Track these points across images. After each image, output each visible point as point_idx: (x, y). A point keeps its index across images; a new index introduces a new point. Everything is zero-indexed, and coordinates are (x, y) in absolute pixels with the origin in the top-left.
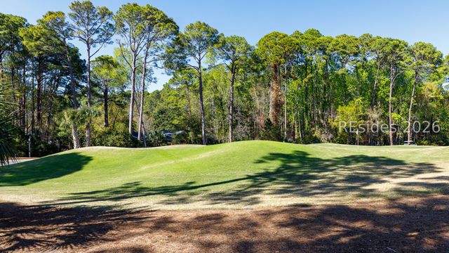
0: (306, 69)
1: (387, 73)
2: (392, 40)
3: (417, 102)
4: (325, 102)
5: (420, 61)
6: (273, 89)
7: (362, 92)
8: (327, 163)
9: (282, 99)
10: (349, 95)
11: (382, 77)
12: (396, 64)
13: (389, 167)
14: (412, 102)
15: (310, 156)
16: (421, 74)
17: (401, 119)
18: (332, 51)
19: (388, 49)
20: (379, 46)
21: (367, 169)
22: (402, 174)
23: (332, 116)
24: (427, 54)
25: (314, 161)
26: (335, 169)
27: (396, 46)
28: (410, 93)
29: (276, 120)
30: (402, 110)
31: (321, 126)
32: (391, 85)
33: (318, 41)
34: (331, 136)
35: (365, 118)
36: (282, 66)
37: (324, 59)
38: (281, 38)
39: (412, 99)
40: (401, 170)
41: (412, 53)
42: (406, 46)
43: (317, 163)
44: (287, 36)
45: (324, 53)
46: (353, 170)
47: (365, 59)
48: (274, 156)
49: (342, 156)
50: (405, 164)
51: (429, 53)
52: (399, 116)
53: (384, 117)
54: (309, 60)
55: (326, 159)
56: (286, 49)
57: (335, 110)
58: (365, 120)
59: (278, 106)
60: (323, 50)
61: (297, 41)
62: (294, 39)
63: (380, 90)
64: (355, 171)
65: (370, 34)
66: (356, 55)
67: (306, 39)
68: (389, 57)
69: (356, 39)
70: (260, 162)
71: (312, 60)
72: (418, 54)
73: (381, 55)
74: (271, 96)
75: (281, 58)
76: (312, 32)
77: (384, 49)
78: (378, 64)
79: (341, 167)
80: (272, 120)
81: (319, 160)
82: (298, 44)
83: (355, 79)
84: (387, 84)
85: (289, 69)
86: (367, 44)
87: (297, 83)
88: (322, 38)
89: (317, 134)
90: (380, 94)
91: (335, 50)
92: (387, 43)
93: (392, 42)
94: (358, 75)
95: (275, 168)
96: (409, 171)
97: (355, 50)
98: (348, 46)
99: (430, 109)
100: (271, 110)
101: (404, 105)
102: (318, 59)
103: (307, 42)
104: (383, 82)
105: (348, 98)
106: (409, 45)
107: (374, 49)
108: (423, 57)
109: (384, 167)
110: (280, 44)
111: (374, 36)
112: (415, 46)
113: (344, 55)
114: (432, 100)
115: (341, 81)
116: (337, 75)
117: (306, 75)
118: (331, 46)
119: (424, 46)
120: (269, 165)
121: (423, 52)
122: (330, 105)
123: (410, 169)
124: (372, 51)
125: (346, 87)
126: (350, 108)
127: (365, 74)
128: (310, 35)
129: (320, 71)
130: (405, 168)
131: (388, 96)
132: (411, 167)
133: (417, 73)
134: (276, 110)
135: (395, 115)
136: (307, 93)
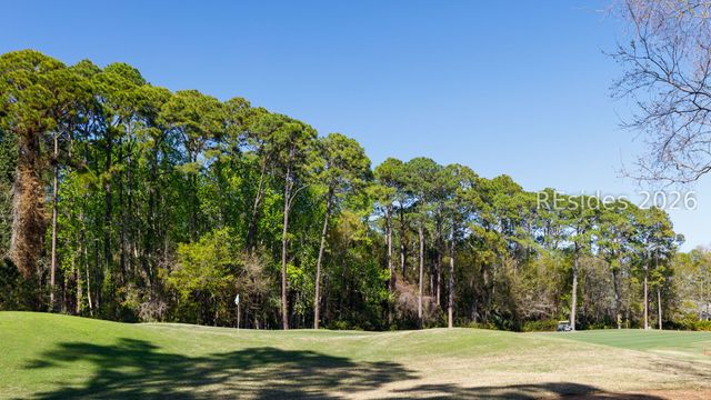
0: (109, 151)
1: (278, 184)
2: (289, 121)
3: (331, 247)
4: (150, 231)
5: (338, 170)
6: (21, 189)
7: (229, 217)
8: (203, 365)
9: (47, 216)
10: (204, 219)
11: (268, 191)
12: (294, 169)
13: (331, 372)
14: (322, 247)
15: (160, 351)
16: (337, 195)
17: (301, 277)
18: (168, 121)
19: (282, 136)
20: (266, 128)
21: (288, 376)
22: (359, 384)
23: (166, 263)
24: (350, 158)
25: (174, 361)
26: (225, 379)
27: (296, 134)
28: (318, 228)
29: (30, 264)
30: (304, 260)
31: (140, 284)
32: (287, 208)
33: (136, 92)
34: (163, 306)
35: (236, 270)
36: (46, 137)
37: (152, 135)
38: (48, 69)
39: (323, 240)
40: (354, 375)
41: (322, 150)
42: (315, 137)
43: (181, 364)
44: (62, 66)
45: (152, 123)
46: (265, 378)
47: (236, 150)
48: (74, 351)
49: (229, 351)
50: (353, 365)
51: (354, 158)
52: (300, 271)
53: (272, 272)
54: (116, 132)
55: (198, 355)
56: (61, 98)
57: (172, 250)
58: (236, 276)
59: (35, 229)
60: (149, 115)
61: (90, 83)
62: (81, 77)
63: (264, 216)
64: (269, 381)
65: (246, 100)
66: (218, 137)
67: (111, 83)
68: (282, 154)
69: (219, 106)
70: (41, 365)
71: (123, 134)
72: (334, 155)
73: (268, 147)
74: (16, 204)
75: (46, 116)
76: (123, 71)
77: (276, 134)
78: (262, 162)
79: (237, 374)
80: (17, 264)
81: (181, 358)
82: (90, 91)
83: (217, 188)
84: (279, 205)
85: (63, 146)
86: (240, 119)
87: (86, 180)
88: (146, 88)
89: (131, 300)
90: (264, 224)
91: (175, 120)
92: (280, 125)
93: (289, 125)
94: (222, 180)
95: (84, 380)
96: (369, 378)
97: (218, 127)
98: (205, 117)
99: (350, 262)
100: (16, 239)
101: (308, 250)
102: (136, 133)
103: (112, 91)
104: (270, 201)
105: (200, 226)
106: (320, 136)
107: (256, 131)
108: (343, 163)
109: (319, 370)
110: (45, 83)
111: (254, 105)
112: (329, 141)
113: (195, 135)
114: (354, 244)
115: (188, 188)
116: (179, 175)
117: (108, 165)
118: (166, 111)
119: (344, 143)
120: (68, 372)
121: (343, 154)
122: (161, 239)
123: (367, 374)
124: (250, 135)
125: (197, 202)
126: (202, 249)
127: (236, 181)
128: (118, 77)
129: (142, 161)
130: (359, 373)
131: (280, 230)
132: (366, 370)
133: (331, 191)
134: (29, 240)
135: (290, 268)
136: (110, 207)
